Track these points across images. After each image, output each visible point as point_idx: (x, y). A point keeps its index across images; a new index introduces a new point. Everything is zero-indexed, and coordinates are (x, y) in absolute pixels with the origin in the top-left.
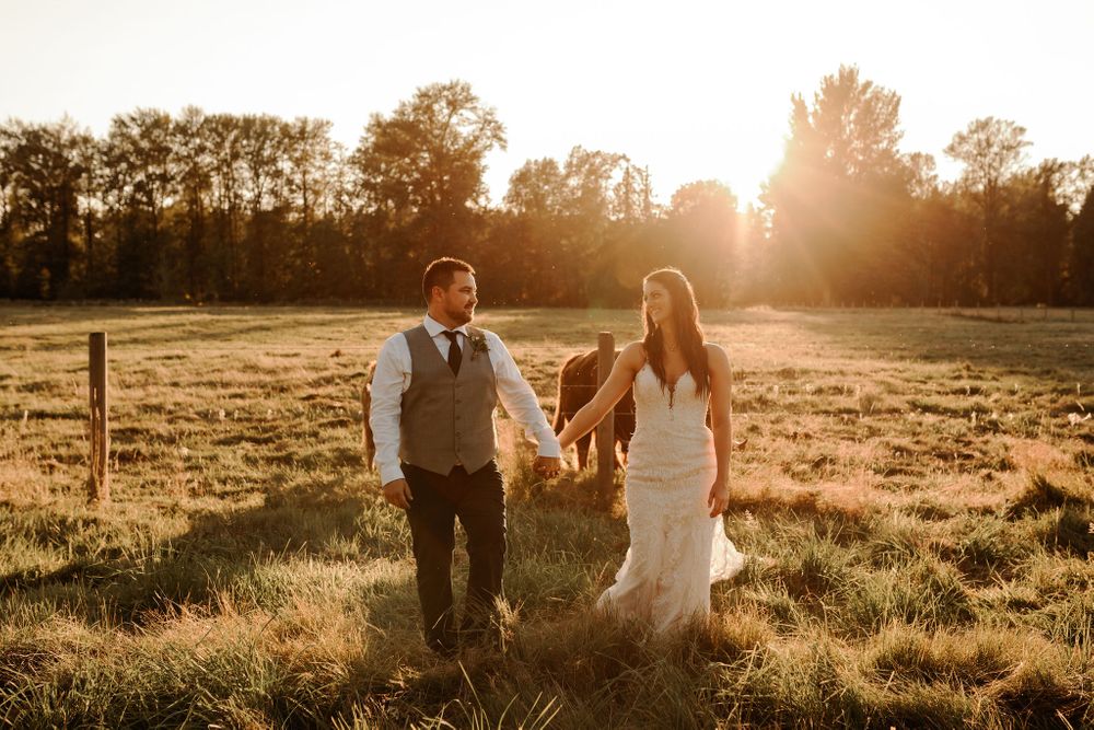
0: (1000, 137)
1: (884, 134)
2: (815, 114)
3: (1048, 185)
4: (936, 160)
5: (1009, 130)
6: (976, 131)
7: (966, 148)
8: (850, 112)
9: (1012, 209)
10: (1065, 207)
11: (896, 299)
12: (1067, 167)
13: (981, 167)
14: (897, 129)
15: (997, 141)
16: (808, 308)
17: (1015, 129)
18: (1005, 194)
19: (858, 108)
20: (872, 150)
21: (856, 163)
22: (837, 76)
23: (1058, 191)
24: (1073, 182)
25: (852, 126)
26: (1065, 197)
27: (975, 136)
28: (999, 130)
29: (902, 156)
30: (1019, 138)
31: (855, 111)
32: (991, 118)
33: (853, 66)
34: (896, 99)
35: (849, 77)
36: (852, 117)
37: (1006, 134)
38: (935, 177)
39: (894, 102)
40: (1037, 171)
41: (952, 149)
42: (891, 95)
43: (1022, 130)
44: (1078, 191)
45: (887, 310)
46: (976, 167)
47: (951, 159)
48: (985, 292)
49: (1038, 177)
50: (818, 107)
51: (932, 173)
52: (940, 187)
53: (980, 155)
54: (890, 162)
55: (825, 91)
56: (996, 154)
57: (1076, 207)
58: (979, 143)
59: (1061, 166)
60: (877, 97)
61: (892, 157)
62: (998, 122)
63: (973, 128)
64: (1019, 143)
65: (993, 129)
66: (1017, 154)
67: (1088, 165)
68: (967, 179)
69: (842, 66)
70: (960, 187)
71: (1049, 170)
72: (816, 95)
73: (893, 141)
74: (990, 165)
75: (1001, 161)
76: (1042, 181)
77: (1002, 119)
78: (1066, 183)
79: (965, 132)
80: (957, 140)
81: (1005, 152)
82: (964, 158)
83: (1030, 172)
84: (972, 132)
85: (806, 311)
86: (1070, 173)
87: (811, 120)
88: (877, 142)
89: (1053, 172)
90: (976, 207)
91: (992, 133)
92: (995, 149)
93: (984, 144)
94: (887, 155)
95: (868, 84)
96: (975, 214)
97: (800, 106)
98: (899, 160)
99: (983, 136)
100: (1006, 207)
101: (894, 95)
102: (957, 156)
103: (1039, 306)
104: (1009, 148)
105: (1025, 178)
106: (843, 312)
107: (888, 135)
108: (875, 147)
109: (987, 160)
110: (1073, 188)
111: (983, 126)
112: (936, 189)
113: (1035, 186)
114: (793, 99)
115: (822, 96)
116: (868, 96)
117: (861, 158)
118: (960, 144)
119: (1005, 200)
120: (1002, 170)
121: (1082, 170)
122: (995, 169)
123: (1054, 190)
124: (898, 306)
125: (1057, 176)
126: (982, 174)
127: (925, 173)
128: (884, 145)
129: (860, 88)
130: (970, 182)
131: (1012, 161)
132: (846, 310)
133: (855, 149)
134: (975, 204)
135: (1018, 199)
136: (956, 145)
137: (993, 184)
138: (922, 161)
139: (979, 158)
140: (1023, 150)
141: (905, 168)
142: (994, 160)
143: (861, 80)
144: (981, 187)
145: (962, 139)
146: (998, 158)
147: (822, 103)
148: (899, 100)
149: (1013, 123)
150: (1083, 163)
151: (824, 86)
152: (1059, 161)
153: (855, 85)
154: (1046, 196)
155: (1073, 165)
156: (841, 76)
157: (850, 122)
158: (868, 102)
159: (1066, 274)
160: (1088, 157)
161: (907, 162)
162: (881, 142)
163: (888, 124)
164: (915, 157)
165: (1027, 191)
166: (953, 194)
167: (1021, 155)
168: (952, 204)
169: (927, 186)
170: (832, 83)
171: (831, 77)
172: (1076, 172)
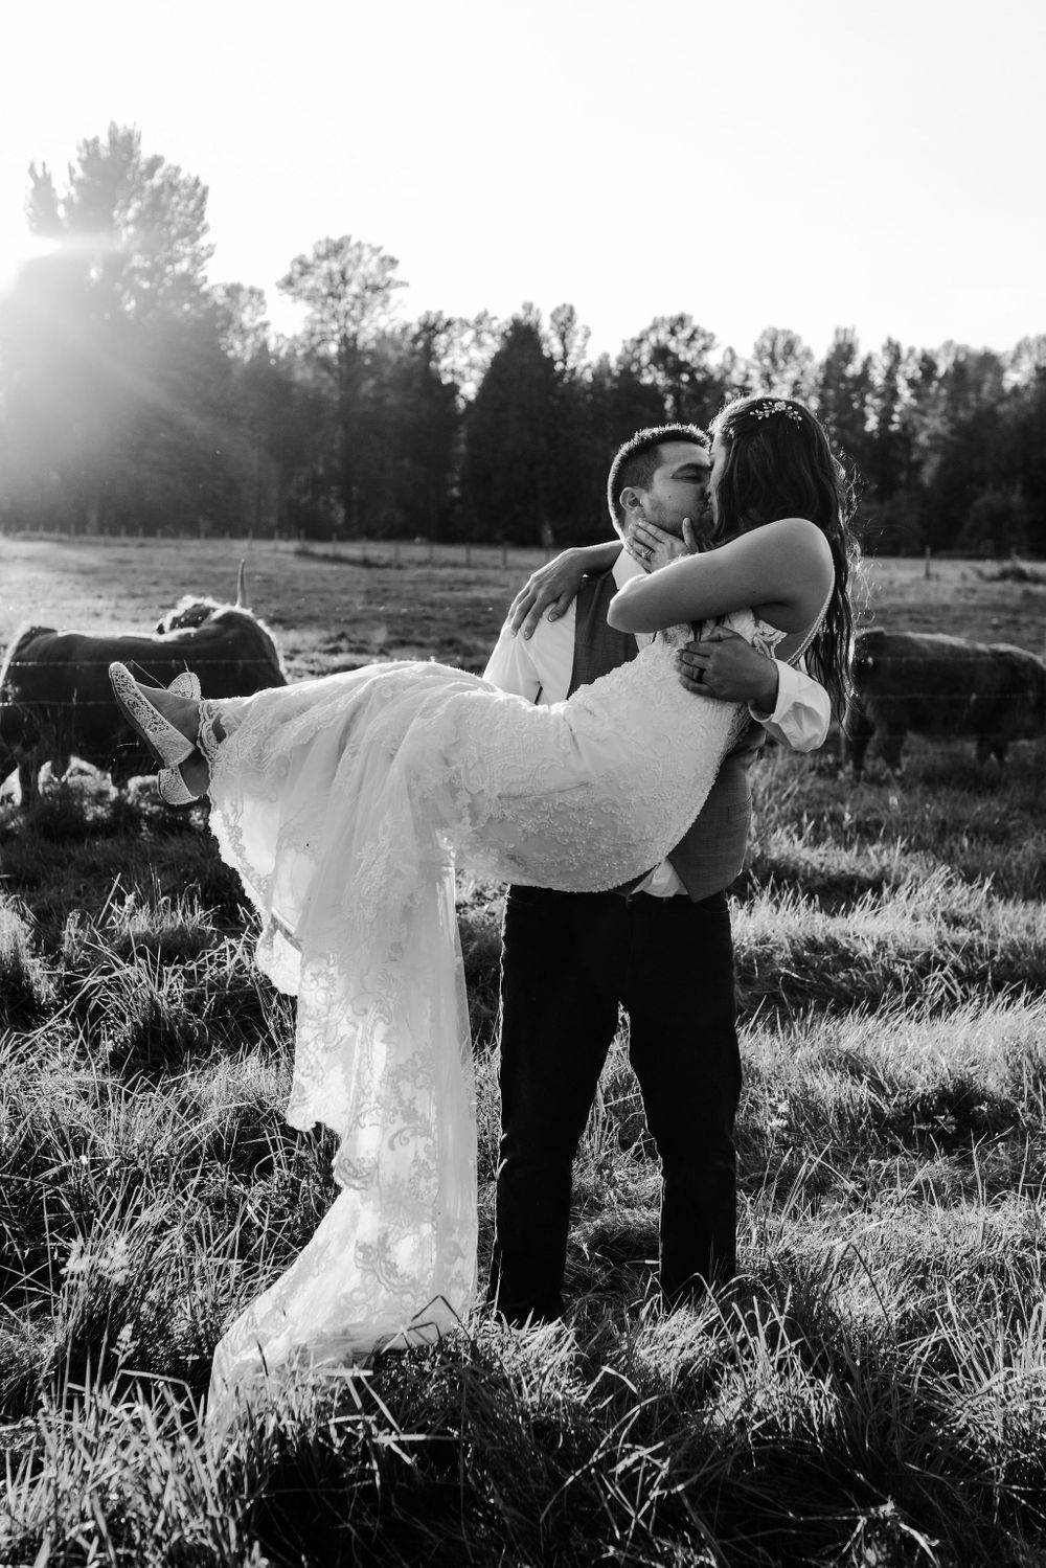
0: (362, 269)
1: (183, 247)
2: (68, 202)
3: (429, 353)
4: (266, 297)
5: (375, 260)
6: (326, 257)
7: (310, 282)
8: (127, 206)
9: (380, 386)
10: (453, 389)
11: (204, 524)
12: (457, 326)
13: (334, 316)
14: (203, 241)
15: (357, 275)
16: (64, 537)
17: (383, 260)
18: (368, 362)
19: (141, 199)
20: (165, 275)
21: (138, 293)
22: (104, 141)
23: (445, 363)
24: (465, 349)
25: (131, 230)
26: (453, 372)
27: (325, 264)
28: (359, 258)
29: (213, 287)
30: (390, 274)
31: (136, 205)
32: (348, 239)
33: (130, 127)
34: (199, 190)
35: (124, 144)
36: (131, 214)
37: (370, 266)
38: (265, 325)
39: (198, 194)
40: (416, 329)
41: (289, 282)
42: (191, 182)
43: (393, 262)
44: (471, 365)
45: (196, 543)
46: (326, 316)
47: (288, 298)
48: (340, 515)
49: (416, 339)
50: (73, 190)
51: (260, 319)
52: (272, 347)
53: (331, 294)
54: (193, 294)
55: (85, 164)
56: (356, 297)
57: (469, 390)
58: (330, 276)
59: (449, 323)
60: (170, 185)
61: (196, 288)
62: (359, 245)
63: (322, 251)
64: (388, 284)
65: (352, 256)
66: (387, 299)
67: (485, 326)
68: (312, 334)
69: (113, 124)
70: (303, 346)
71: (430, 329)
72: (71, 171)
73: (197, 261)
74: (347, 315)
75: (364, 306)
76: (420, 344)
77: (365, 241)
78: (456, 351)
79: (310, 257)
80: (298, 268)
81: (368, 294)
82: (308, 299)
83: (404, 330)
84: (320, 257)
85: (60, 541)
86: (461, 335)
87: (61, 211)
88: (172, 261)
89: (438, 332)
90: (325, 381)
91: (350, 261)
92: (354, 288)
93: (338, 278)
94: (188, 285)
95: (156, 162)
96: (324, 391)
97: (42, 185)
98: (207, 295)
99: (336, 267)
100: (371, 382)
101: (197, 183)
102: (298, 294)
103: (418, 540)
104: (376, 289)
105: (398, 336)
106: (125, 545)
107: (188, 250)
108: (169, 268)
109: (342, 306)
110: (465, 360)
111: (336, 249)
112: (265, 345)
113: (413, 353)
114: (32, 171)
115: (79, 173)
116: (157, 181)
117: (146, 285)
118: (302, 274)
119: (370, 371)
120: (364, 323)
121: (478, 333)
122: (355, 322)
123: (438, 360)
124: (209, 535)
125: (442, 339)
126: (334, 326)
127: (247, 318)
128: (183, 266)
129: (143, 167)
130: (316, 340)
131: (379, 310)
132: (127, 540)
133: (136, 270)
134: (325, 374)
135: (388, 372)
136: (296, 276)
137: (351, 344)
138: (243, 298)
139: (330, 300)
140: (394, 293)
141: (216, 306)
142: (353, 307)
143: (146, 152)
144: (333, 349)
145: (305, 268)
146: (358, 305)
147: (79, 184)
148: (205, 191)
149: (379, 249)
150: (479, 322)
151: (84, 155)
152: (446, 316)
153: (134, 161)
154: (427, 369)
155: (465, 324)
156: (113, 141)
157: (127, 224)
158: (157, 192)
159: (455, 492)
160: (486, 314)
161: (219, 296)
162: (178, 260)
163: (191, 232)
164: (233, 291)
165: (400, 360)
166: (292, 354)
167: (392, 302)
168: (289, 372)
169: (249, 341)
170: (97, 152)
171: (96, 141)
172: (469, 335)
